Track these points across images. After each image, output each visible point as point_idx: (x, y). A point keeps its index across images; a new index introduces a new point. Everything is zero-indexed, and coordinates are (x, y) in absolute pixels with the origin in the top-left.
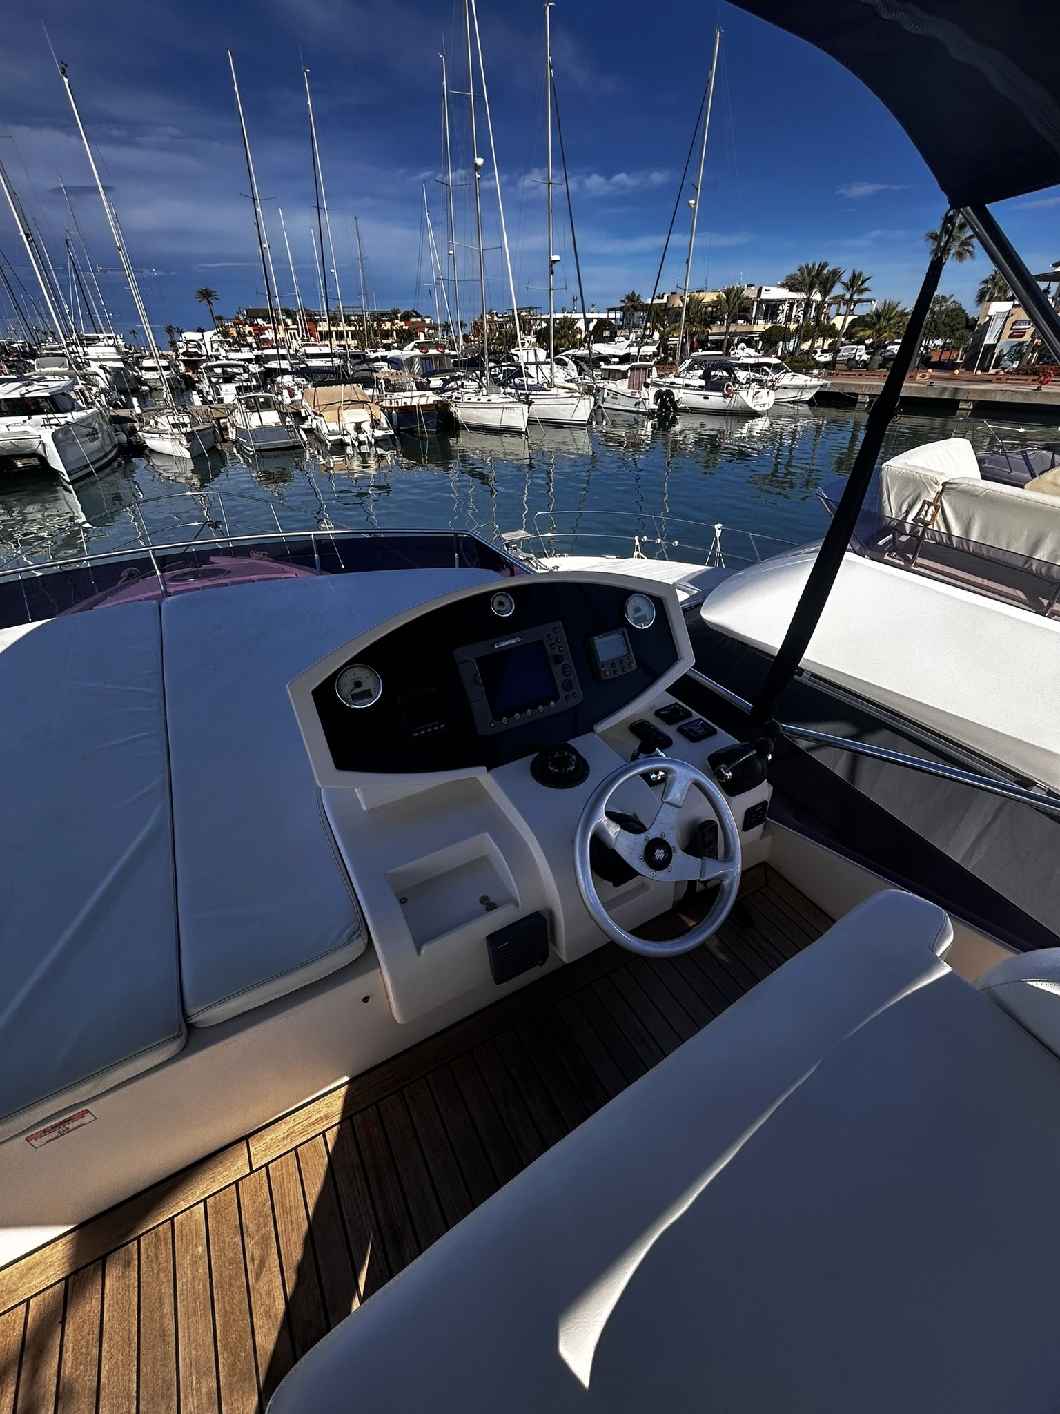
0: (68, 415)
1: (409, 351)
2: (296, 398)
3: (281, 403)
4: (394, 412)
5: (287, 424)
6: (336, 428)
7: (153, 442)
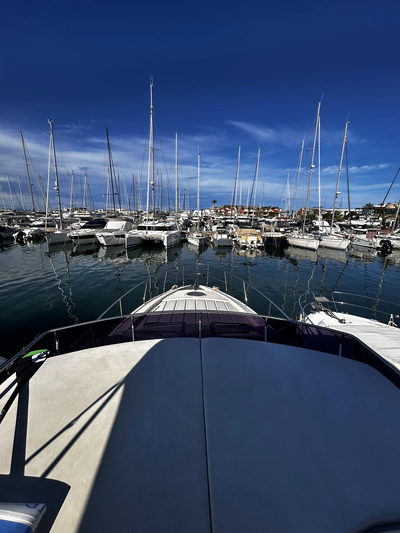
0: (172, 231)
1: (274, 219)
2: (233, 231)
3: (228, 232)
4: (265, 238)
5: (229, 239)
6: (245, 242)
7: (190, 240)
